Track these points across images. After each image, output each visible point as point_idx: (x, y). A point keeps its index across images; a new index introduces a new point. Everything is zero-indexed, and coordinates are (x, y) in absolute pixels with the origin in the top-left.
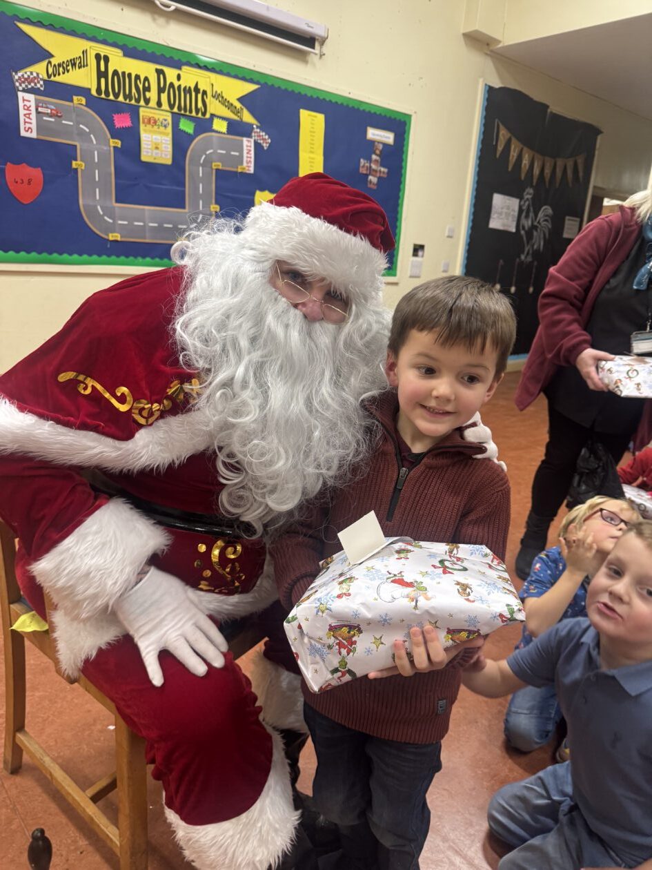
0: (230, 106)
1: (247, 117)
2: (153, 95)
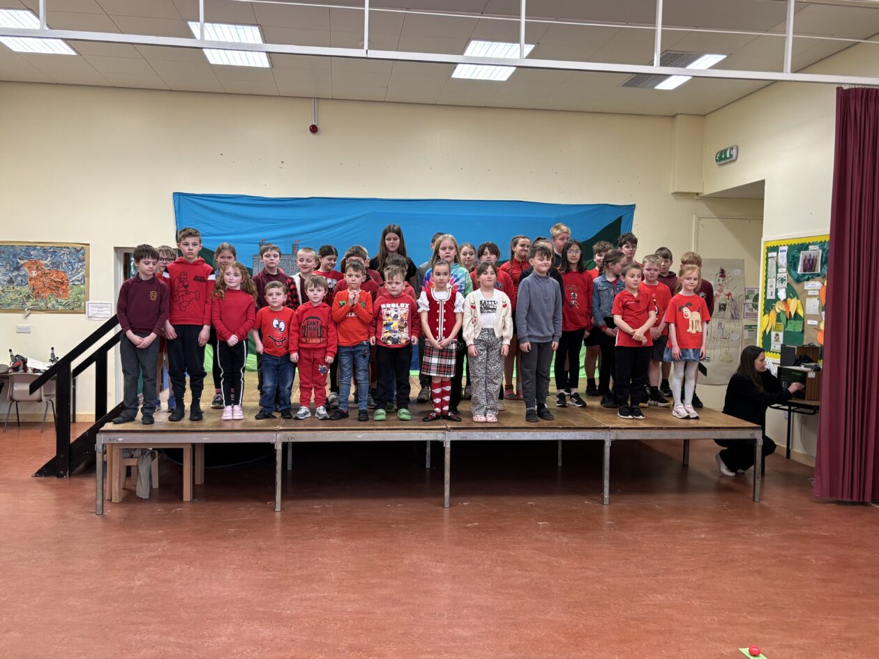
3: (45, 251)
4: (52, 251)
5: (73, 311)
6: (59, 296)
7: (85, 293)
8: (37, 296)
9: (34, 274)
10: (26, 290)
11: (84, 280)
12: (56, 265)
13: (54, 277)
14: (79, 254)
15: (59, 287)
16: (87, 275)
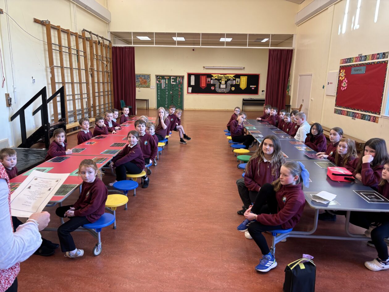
0: (232, 77)
1: (234, 78)
2: (223, 78)
3: (143, 75)
4: (144, 76)
5: (148, 87)
6: (145, 84)
7: (149, 84)
8: (141, 84)
9: (141, 80)
10: (139, 83)
11: (150, 81)
12: (145, 78)
13: (144, 81)
14: (149, 76)
15: (145, 83)
16: (150, 80)
